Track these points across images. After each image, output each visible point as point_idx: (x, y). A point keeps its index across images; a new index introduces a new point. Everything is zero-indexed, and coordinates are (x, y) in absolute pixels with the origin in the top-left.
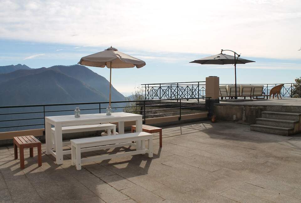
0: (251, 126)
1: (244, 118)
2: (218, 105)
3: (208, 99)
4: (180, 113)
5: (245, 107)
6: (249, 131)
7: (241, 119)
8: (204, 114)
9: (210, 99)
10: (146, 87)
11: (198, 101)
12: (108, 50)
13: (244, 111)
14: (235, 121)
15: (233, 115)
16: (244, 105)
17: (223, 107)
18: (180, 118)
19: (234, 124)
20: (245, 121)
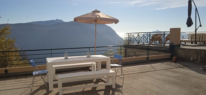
0: (203, 67)
1: (199, 60)
2: (178, 49)
3: (171, 44)
4: (148, 54)
5: (200, 51)
6: (201, 71)
7: (197, 60)
8: (168, 55)
9: (173, 44)
10: (129, 35)
11: (164, 45)
12: (93, 12)
13: (199, 54)
14: (192, 61)
15: (190, 57)
16: (199, 50)
17: (182, 50)
18: (148, 58)
19: (190, 64)
20: (200, 62)
